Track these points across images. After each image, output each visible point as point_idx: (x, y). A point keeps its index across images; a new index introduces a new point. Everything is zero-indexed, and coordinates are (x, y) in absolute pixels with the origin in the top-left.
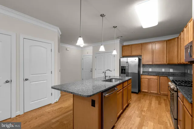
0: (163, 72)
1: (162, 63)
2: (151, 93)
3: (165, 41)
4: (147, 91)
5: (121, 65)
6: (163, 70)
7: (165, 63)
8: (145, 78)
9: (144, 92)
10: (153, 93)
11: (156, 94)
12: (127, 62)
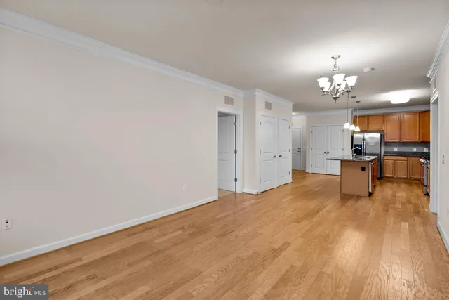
0: (415, 153)
1: (412, 140)
2: (397, 178)
3: (417, 112)
4: (391, 176)
5: (354, 143)
6: (415, 150)
7: (417, 140)
8: (389, 160)
9: (388, 177)
10: (401, 178)
11: (404, 178)
12: (364, 140)
